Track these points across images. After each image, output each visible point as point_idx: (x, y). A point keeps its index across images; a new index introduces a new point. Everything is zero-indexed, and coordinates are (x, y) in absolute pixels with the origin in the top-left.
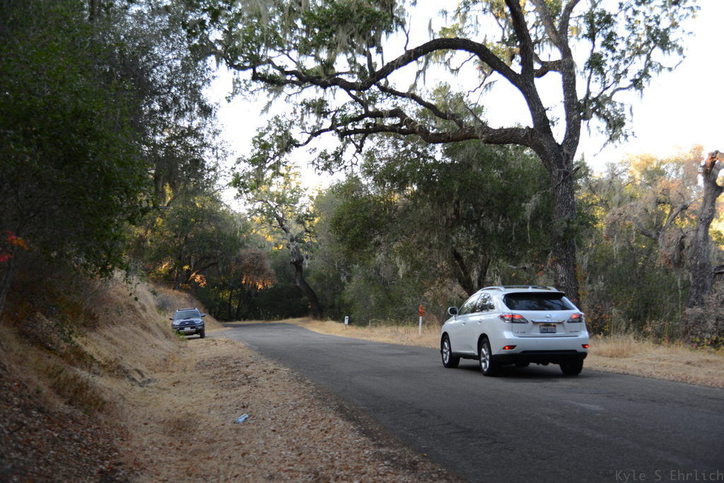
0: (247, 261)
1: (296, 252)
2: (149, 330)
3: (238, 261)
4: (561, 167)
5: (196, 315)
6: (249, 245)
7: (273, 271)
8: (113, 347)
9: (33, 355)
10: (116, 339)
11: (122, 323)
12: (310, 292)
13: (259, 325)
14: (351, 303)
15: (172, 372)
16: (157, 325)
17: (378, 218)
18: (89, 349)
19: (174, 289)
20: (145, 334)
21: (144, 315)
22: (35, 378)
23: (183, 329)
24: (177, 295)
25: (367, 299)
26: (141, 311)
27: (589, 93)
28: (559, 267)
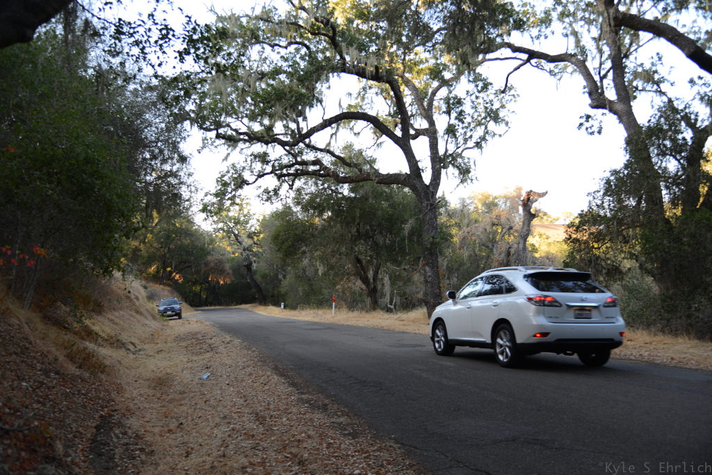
0: (212, 265)
1: (247, 258)
2: (141, 314)
3: (206, 264)
4: (428, 200)
5: (176, 303)
6: (214, 253)
7: (231, 272)
8: (114, 326)
9: (53, 332)
10: (117, 320)
11: (121, 309)
12: (258, 286)
13: (221, 309)
14: (286, 293)
15: (158, 343)
16: (147, 310)
17: (304, 235)
18: (96, 328)
19: (160, 284)
20: (138, 316)
21: (137, 303)
22: (53, 349)
23: (166, 312)
24: (162, 289)
25: (297, 291)
26: (135, 300)
27: (447, 150)
28: (427, 268)
